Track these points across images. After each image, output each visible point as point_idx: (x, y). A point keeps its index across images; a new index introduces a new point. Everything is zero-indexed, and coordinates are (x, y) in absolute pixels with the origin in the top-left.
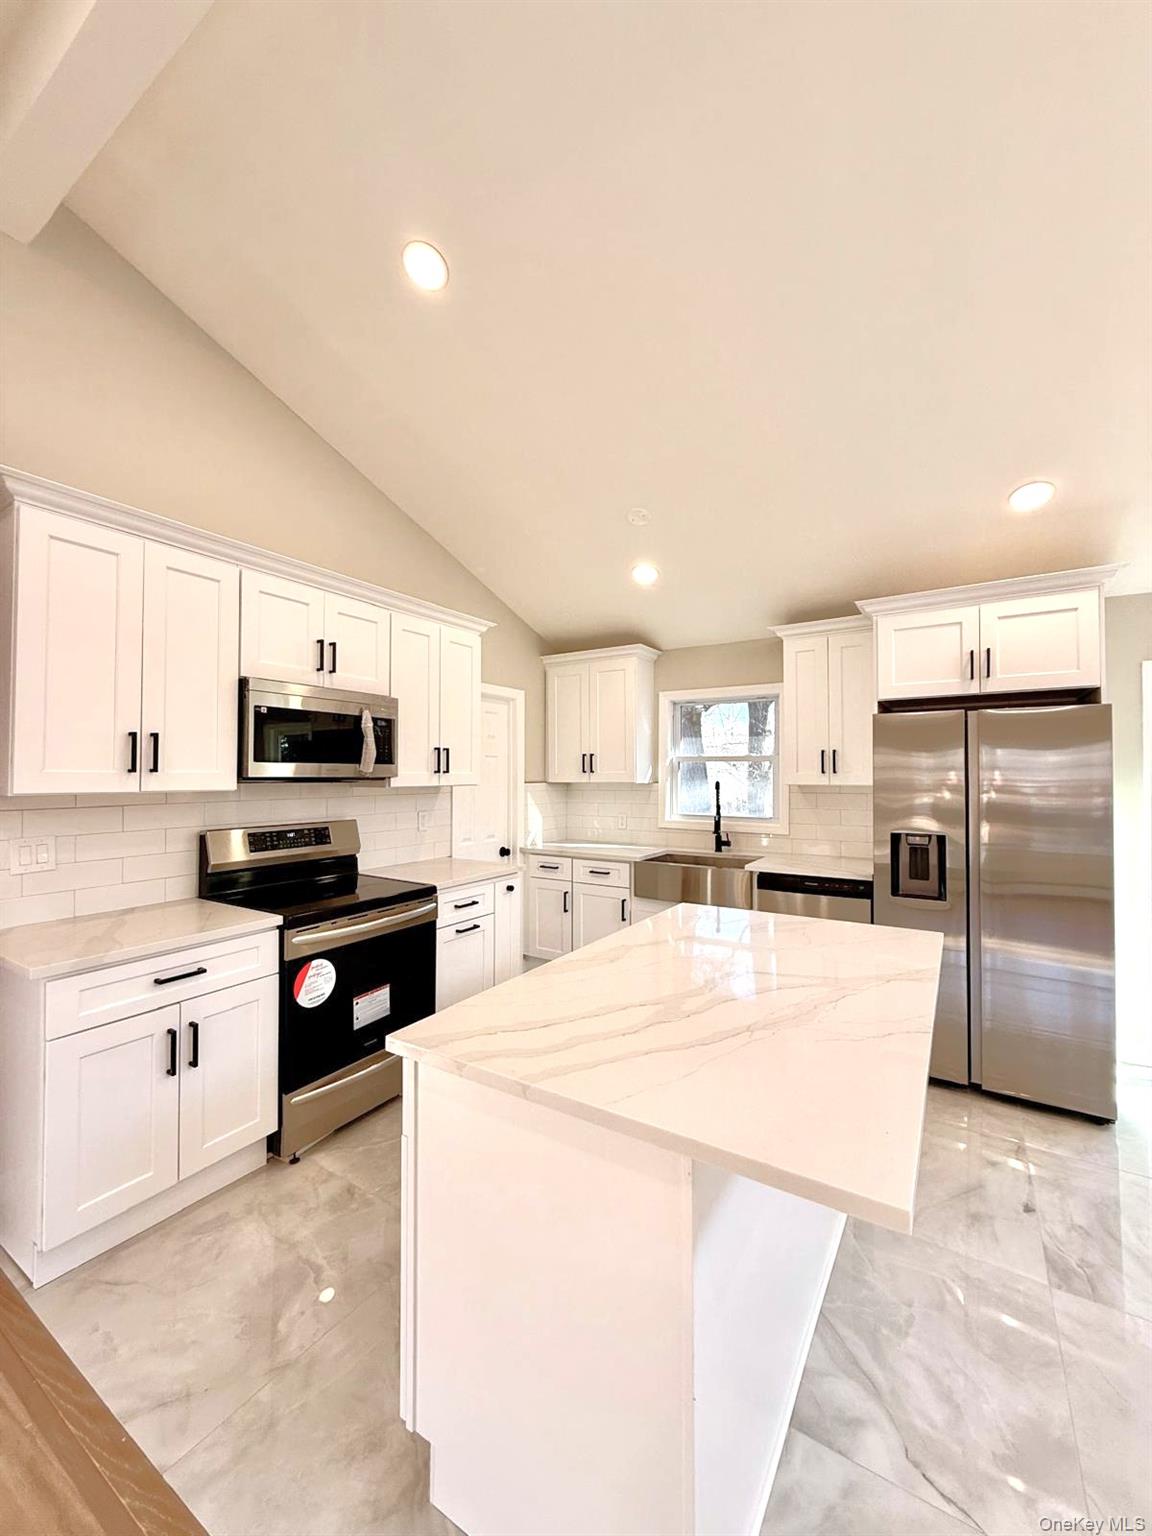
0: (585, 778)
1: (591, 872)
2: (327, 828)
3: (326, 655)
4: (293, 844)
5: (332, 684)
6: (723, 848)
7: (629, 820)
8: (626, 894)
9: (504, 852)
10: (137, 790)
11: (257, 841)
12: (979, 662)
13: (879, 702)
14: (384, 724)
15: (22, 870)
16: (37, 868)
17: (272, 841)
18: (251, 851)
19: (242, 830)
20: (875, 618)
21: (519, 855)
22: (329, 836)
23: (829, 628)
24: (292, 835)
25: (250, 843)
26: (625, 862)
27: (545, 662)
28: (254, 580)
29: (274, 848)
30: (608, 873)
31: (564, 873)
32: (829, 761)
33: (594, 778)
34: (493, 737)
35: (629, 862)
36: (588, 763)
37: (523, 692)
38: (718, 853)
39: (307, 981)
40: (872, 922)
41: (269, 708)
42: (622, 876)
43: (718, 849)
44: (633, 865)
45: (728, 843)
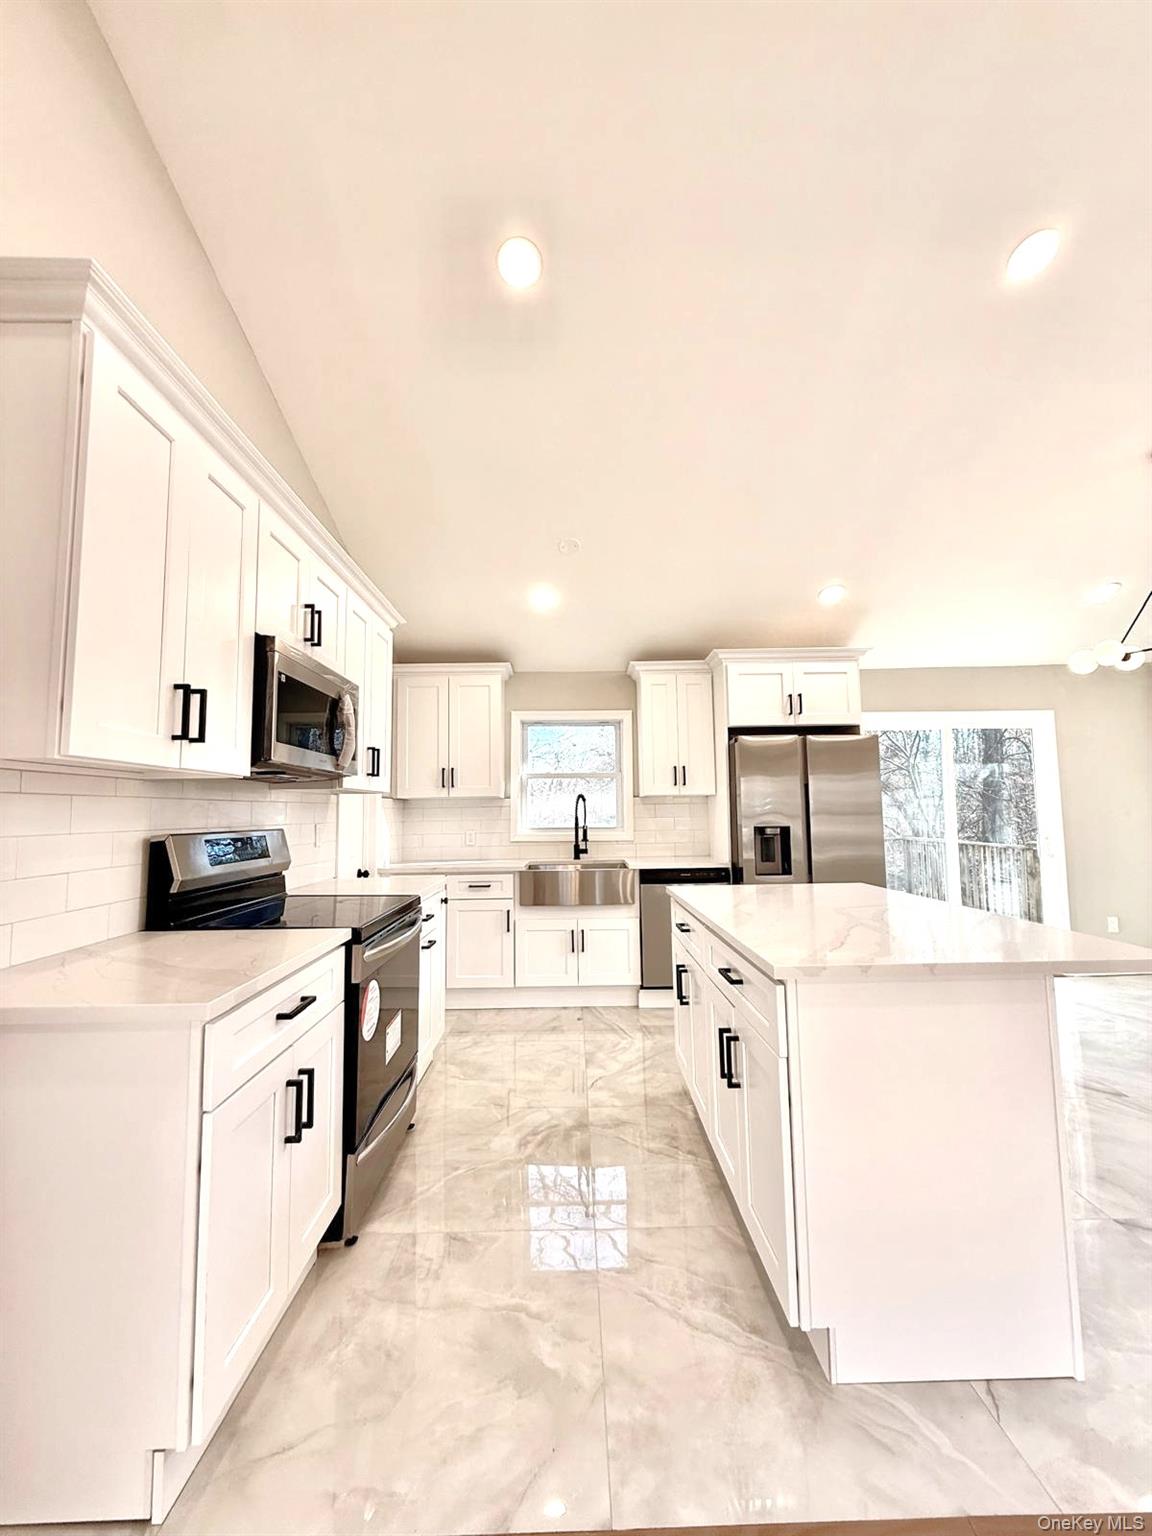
0: (444, 793)
1: (471, 886)
6: (581, 855)
7: (478, 835)
8: (509, 905)
12: (795, 703)
13: (729, 729)
20: (724, 664)
21: (377, 876)
23: (676, 667)
26: (509, 873)
30: (489, 886)
32: (680, 775)
33: (454, 793)
35: (513, 873)
36: (447, 778)
40: (811, 882)
42: (506, 888)
44: (517, 875)
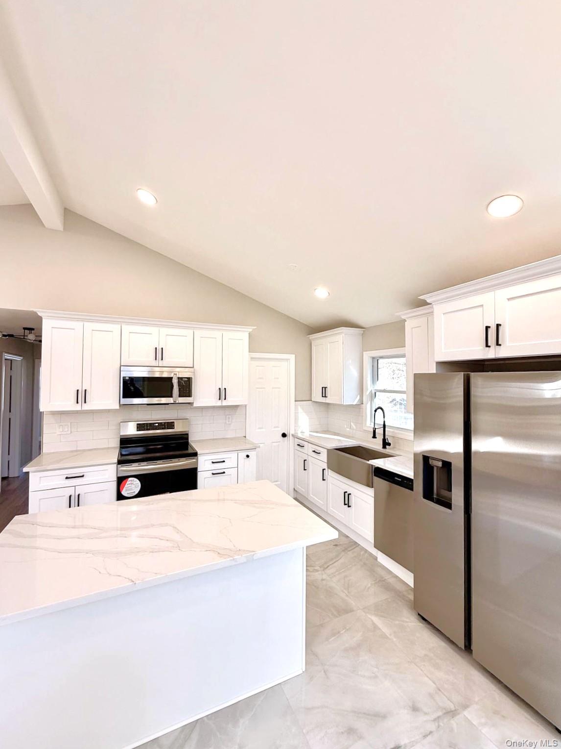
2: (174, 422)
3: (159, 353)
4: (156, 428)
5: (163, 364)
9: (284, 435)
10: (80, 409)
11: (140, 427)
14: (186, 379)
15: (60, 433)
16: (65, 433)
17: (147, 426)
18: (137, 431)
19: (134, 422)
22: (174, 426)
24: (157, 425)
25: (137, 428)
27: (310, 338)
28: (127, 328)
29: (147, 430)
31: (305, 450)
34: (278, 378)
37: (294, 355)
38: (384, 450)
39: (126, 486)
41: (129, 377)
43: (384, 447)
45: (389, 444)
